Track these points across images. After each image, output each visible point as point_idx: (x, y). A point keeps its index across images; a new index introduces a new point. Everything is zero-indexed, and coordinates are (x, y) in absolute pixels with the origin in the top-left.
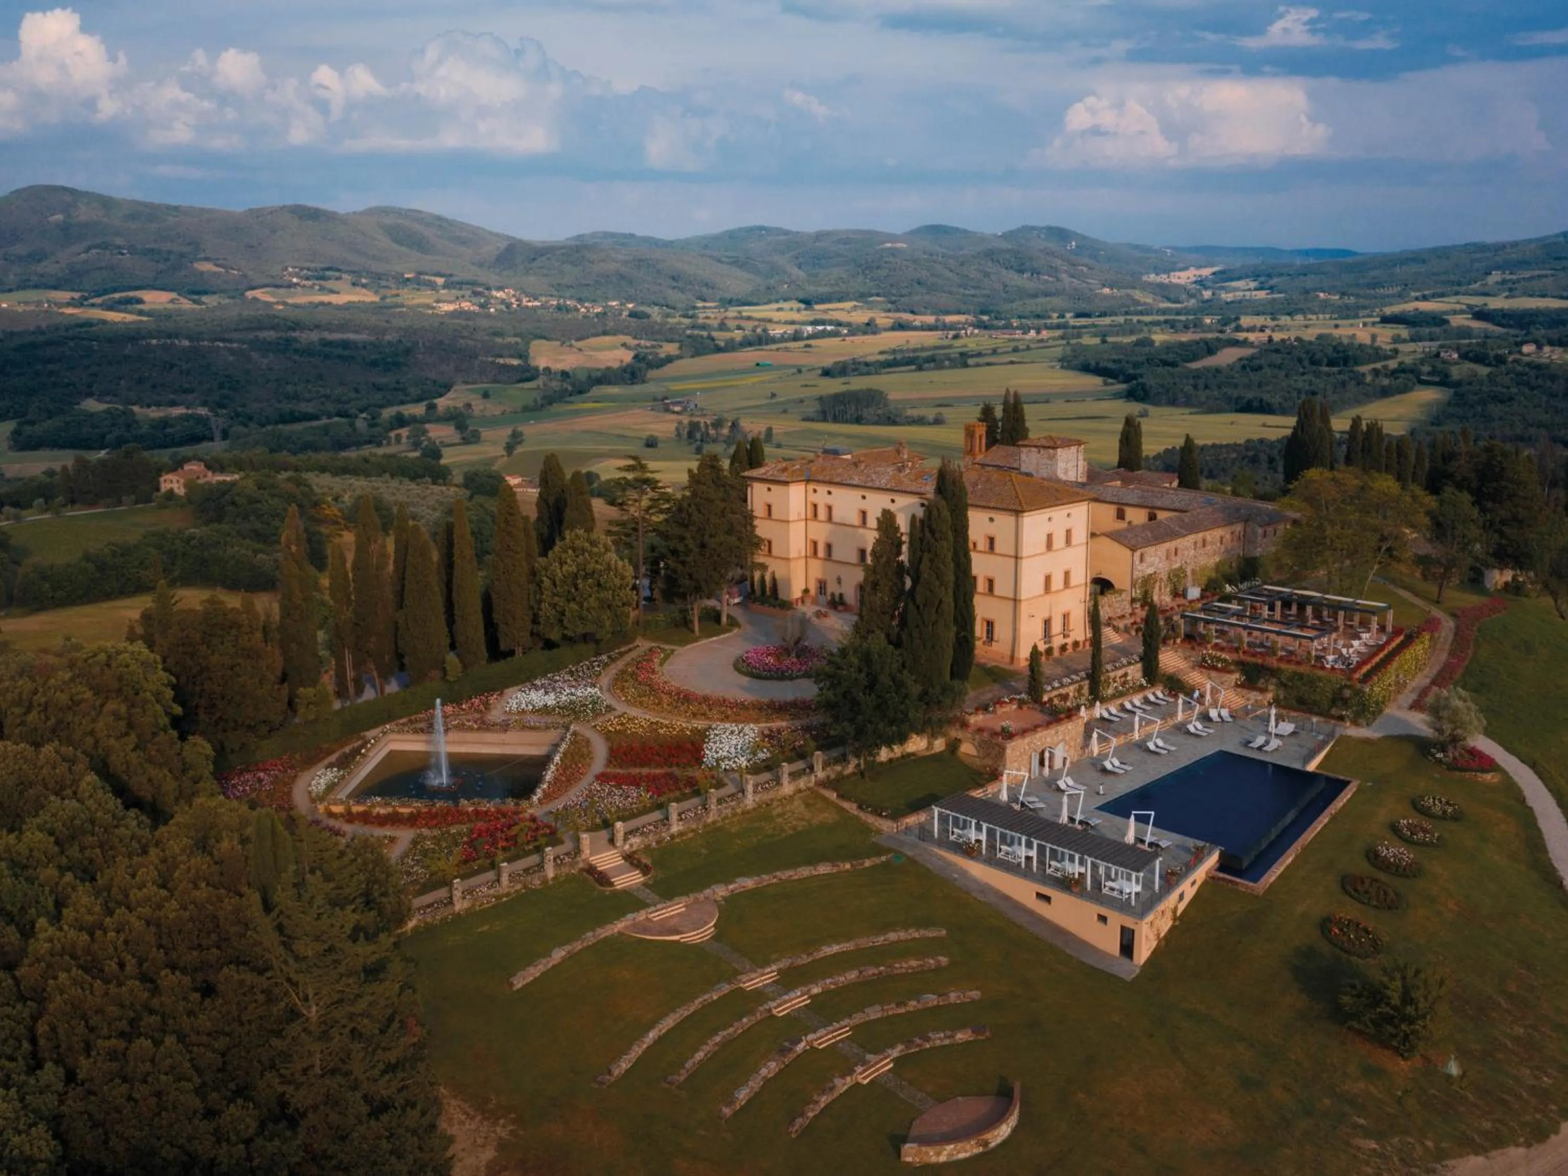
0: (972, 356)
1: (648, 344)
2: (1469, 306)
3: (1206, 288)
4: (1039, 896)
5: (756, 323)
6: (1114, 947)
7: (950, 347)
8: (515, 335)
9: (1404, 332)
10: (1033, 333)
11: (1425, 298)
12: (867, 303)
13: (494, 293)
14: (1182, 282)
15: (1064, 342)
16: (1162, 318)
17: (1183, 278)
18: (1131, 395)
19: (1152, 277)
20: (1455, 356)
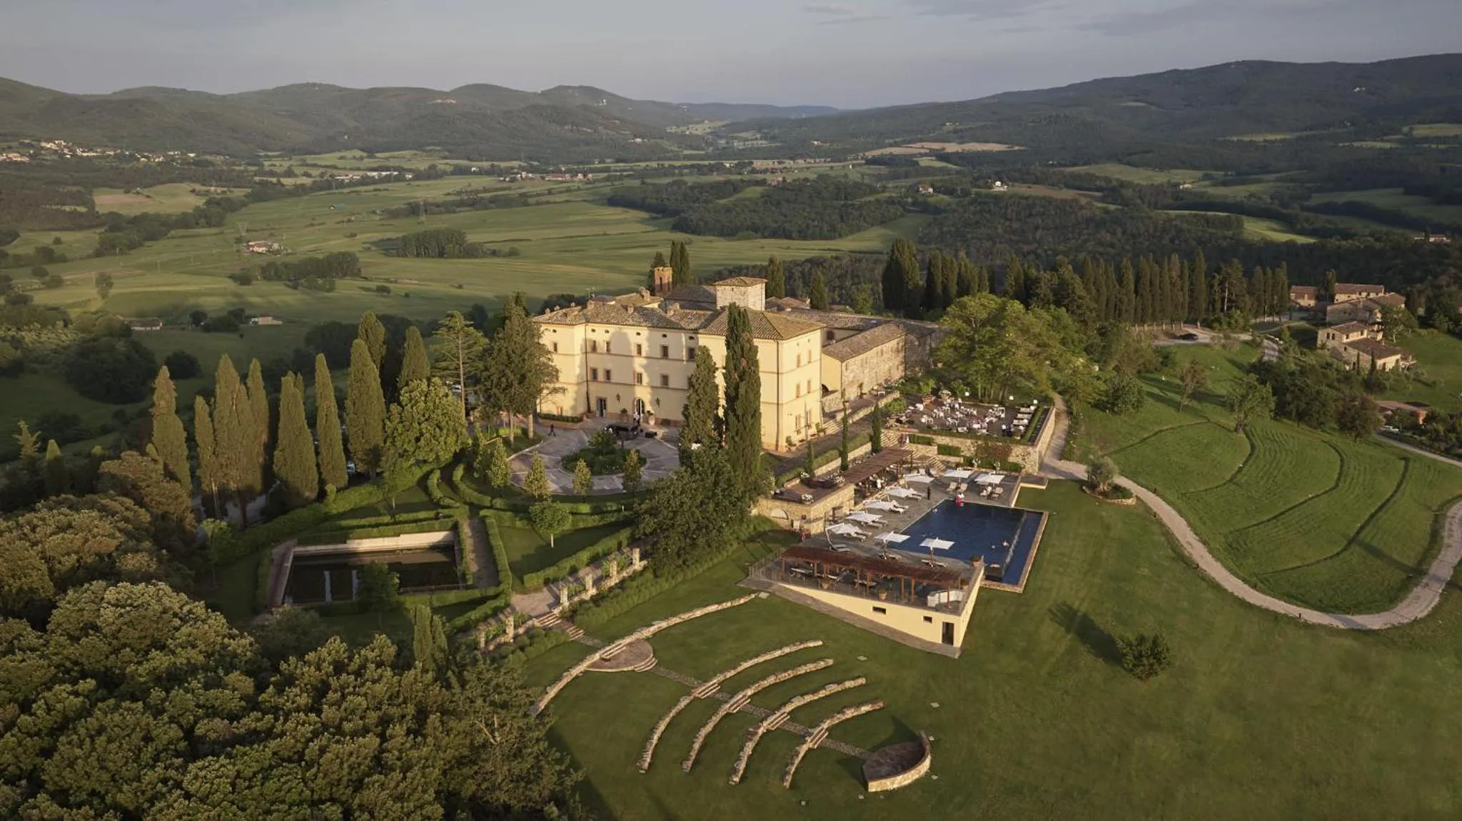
0: (531, 196)
1: (219, 190)
2: (931, 150)
3: (721, 138)
4: (876, 609)
5: (323, 170)
6: (938, 639)
7: (509, 189)
8: (75, 184)
9: (884, 170)
10: (580, 176)
11: (896, 145)
12: (424, 151)
13: (44, 144)
14: (699, 132)
15: (609, 183)
16: (689, 163)
17: (699, 130)
18: (677, 227)
19: (673, 129)
20: (931, 190)
